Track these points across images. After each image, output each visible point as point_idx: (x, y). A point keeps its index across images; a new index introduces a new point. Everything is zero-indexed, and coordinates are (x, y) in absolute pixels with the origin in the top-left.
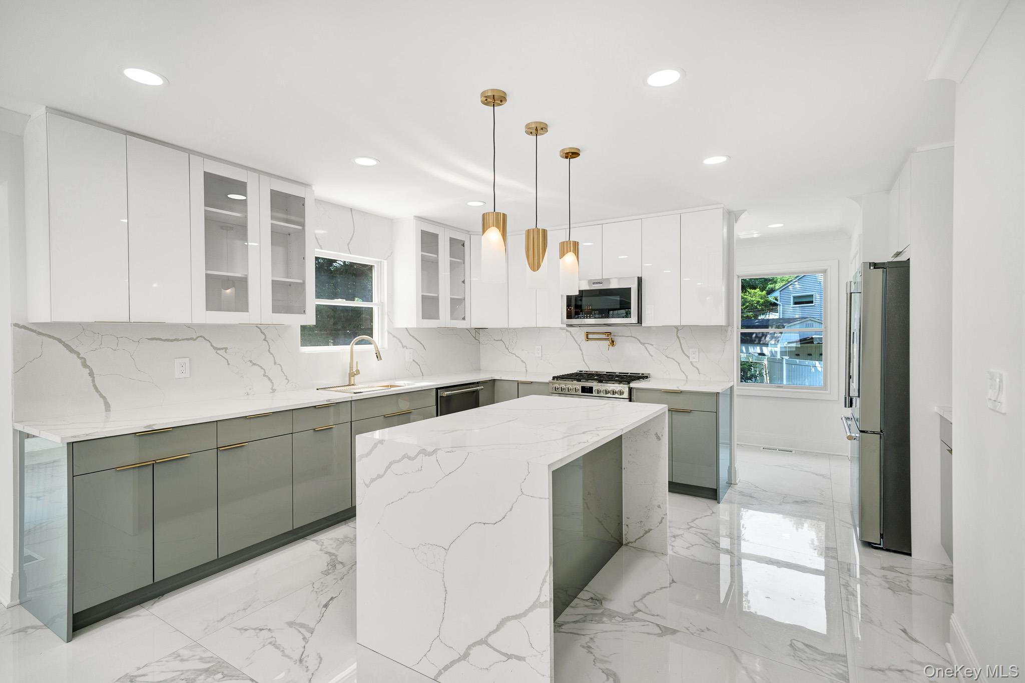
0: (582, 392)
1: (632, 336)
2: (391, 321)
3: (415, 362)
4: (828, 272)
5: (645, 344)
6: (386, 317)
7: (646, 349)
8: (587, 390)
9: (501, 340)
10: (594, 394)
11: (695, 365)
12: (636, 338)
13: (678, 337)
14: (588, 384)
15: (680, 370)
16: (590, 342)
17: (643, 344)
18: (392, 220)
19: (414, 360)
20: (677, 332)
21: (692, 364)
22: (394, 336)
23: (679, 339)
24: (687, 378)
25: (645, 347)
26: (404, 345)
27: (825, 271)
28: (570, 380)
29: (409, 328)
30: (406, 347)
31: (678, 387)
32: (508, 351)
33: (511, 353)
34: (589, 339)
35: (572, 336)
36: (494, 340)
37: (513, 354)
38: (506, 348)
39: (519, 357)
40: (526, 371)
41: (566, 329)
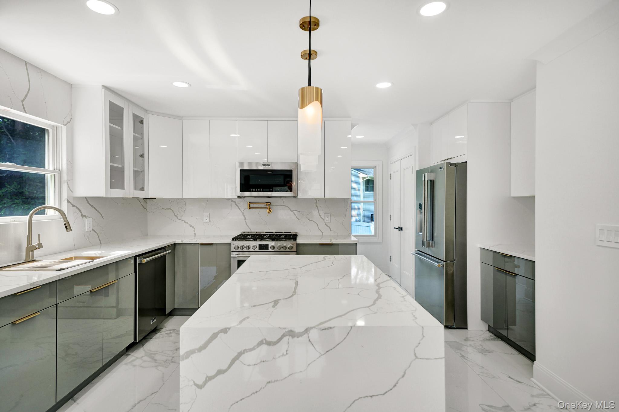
0: (259, 249)
1: (284, 205)
2: (70, 189)
3: (94, 231)
4: (377, 167)
5: (294, 211)
6: (65, 186)
7: (295, 214)
8: (263, 247)
9: (170, 209)
10: (270, 249)
11: (328, 225)
12: (287, 207)
13: (317, 206)
14: (264, 243)
15: (318, 228)
16: (251, 210)
17: (292, 211)
18: (71, 84)
19: (93, 230)
20: (316, 202)
21: (326, 224)
22: (73, 206)
24: (322, 234)
25: (293, 212)
26: (83, 214)
27: (375, 167)
28: (245, 240)
29: (89, 197)
30: (85, 216)
31: (330, 241)
32: (177, 217)
33: (180, 220)
34: (250, 208)
35: (236, 205)
36: (163, 208)
37: (182, 220)
38: (175, 216)
39: (187, 223)
40: (194, 234)
41: (231, 200)
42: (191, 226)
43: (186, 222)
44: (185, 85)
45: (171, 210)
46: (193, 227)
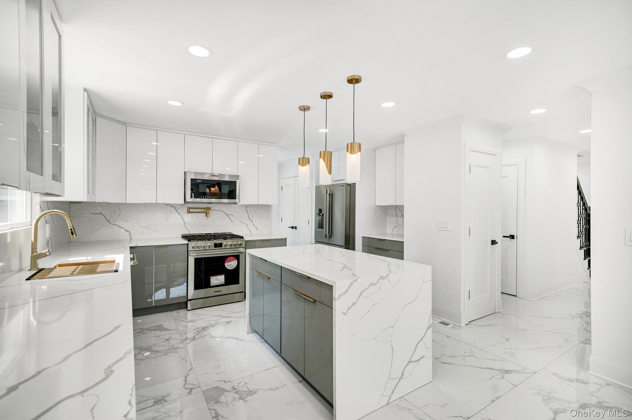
0: (215, 247)
1: (220, 210)
7: (229, 218)
8: (218, 246)
9: (100, 213)
10: (224, 247)
11: (255, 226)
12: (223, 211)
13: (247, 211)
14: (218, 242)
15: (248, 229)
16: (190, 214)
20: (247, 208)
21: (254, 225)
23: (247, 212)
24: (251, 233)
25: (228, 216)
32: (109, 222)
33: (113, 224)
34: (189, 212)
35: (176, 210)
36: (91, 213)
37: (115, 225)
38: (107, 220)
39: (122, 228)
40: (130, 239)
41: (171, 205)
42: (126, 231)
43: (120, 227)
44: (180, 104)
45: (102, 214)
46: (129, 232)
